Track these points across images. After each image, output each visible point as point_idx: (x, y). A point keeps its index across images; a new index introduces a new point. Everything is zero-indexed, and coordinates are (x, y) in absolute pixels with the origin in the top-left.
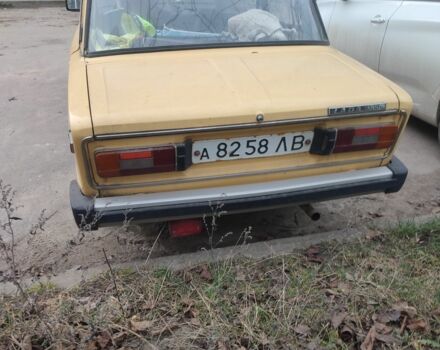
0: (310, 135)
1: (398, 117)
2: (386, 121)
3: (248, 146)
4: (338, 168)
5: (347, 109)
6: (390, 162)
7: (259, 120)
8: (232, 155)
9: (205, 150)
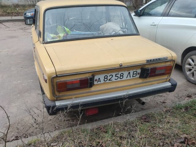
0: (139, 71)
1: (172, 62)
2: (168, 64)
3: (116, 76)
4: (150, 83)
5: (153, 60)
6: (170, 80)
7: (121, 66)
8: (109, 80)
9: (99, 79)
